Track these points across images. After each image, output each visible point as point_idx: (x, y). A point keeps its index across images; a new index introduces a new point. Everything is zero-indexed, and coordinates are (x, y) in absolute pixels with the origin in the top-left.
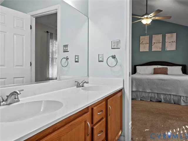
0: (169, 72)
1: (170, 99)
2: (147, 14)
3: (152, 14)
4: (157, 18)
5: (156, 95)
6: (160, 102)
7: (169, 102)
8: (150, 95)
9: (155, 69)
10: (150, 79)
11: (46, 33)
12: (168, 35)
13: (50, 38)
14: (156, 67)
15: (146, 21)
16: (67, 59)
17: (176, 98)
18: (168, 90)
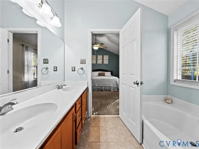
0: (105, 75)
1: (107, 89)
2: (96, 44)
3: (99, 45)
4: (101, 47)
5: (100, 87)
6: (102, 90)
7: (106, 90)
8: (98, 87)
9: (99, 73)
10: (97, 79)
11: (22, 46)
12: (105, 56)
13: (26, 50)
14: (100, 72)
15: (96, 48)
16: (47, 69)
17: (109, 88)
18: (106, 84)
